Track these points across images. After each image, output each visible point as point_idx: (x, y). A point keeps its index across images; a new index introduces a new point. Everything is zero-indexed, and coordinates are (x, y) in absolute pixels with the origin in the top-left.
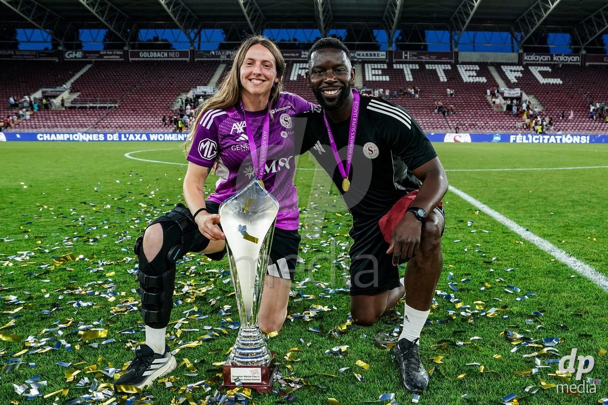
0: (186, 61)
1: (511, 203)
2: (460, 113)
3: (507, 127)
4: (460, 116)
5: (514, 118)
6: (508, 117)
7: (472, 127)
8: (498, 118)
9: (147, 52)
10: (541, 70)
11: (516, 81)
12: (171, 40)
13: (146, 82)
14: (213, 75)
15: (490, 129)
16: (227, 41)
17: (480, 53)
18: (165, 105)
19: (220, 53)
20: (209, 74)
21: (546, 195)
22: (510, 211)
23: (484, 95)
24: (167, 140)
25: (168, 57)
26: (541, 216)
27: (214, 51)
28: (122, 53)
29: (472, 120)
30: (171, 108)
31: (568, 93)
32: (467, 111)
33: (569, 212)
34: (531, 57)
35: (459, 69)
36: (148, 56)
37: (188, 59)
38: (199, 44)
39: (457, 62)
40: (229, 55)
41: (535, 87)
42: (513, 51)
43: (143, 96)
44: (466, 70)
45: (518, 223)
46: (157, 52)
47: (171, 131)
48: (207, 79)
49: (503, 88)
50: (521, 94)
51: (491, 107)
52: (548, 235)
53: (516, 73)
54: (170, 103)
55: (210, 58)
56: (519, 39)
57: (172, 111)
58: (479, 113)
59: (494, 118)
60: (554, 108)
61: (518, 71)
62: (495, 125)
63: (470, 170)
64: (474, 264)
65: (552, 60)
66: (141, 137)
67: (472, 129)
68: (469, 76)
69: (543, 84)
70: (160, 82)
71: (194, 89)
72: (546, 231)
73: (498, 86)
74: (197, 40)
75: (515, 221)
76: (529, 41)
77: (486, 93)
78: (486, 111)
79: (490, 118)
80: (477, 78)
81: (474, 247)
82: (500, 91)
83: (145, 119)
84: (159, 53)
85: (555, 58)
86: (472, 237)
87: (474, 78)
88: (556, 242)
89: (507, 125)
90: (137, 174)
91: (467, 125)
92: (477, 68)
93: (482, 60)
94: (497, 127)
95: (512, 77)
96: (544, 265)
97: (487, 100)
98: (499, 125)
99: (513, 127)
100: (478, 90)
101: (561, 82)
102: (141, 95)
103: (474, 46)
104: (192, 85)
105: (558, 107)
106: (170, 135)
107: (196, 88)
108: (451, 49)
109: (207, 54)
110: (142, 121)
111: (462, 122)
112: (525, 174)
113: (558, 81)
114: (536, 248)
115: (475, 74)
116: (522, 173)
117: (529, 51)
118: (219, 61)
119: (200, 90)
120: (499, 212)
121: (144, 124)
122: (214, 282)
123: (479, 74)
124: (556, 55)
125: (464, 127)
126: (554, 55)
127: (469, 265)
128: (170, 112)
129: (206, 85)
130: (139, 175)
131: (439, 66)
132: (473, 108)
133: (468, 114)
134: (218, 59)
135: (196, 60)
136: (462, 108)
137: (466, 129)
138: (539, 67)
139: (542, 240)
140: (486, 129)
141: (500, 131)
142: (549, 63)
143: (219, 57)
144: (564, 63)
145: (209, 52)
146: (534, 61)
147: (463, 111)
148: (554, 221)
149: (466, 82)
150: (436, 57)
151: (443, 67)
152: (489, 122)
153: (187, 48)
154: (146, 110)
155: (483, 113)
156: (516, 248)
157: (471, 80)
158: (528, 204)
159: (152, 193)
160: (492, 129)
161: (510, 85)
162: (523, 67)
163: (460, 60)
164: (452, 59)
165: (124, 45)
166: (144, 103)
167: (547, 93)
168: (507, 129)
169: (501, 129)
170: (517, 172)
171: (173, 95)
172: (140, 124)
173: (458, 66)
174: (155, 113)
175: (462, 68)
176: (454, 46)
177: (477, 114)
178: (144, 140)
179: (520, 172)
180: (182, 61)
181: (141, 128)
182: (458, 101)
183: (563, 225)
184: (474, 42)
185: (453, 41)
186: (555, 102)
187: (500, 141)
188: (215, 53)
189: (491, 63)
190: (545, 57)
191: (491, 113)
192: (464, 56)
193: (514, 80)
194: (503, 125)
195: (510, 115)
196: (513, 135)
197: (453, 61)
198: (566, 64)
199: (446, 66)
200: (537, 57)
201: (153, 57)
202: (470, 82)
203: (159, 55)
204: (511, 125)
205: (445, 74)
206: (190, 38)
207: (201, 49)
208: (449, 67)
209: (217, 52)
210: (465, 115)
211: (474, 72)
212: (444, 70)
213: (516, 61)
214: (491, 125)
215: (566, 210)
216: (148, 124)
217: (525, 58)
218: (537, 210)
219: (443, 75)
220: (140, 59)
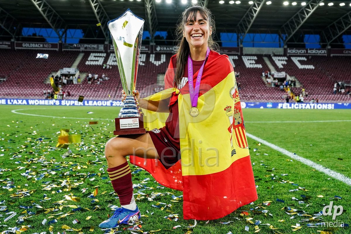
0: (55, 51)
1: (282, 139)
2: (244, 88)
3: (276, 98)
4: (244, 90)
5: (281, 92)
6: (277, 91)
7: (252, 98)
8: (270, 92)
9: (28, 43)
10: (300, 59)
11: (282, 67)
12: (45, 36)
13: (27, 64)
14: (75, 61)
15: (265, 99)
16: (85, 38)
17: (258, 48)
18: (40, 80)
19: (80, 46)
20: (72, 60)
21: (306, 136)
22: (282, 144)
23: (260, 76)
24: (41, 105)
25: (43, 47)
26: (304, 147)
27: (76, 44)
28: (9, 43)
29: (252, 93)
30: (44, 83)
31: (318, 75)
32: (249, 87)
33: (323, 145)
34: (293, 50)
35: (243, 59)
36: (29, 46)
37: (57, 49)
38: (65, 40)
39: (242, 54)
40: (86, 47)
41: (296, 71)
42: (280, 47)
43: (25, 73)
44: (248, 60)
45: (288, 150)
46: (35, 44)
47: (44, 98)
48: (71, 63)
49: (273, 71)
50: (286, 76)
51: (265, 85)
52: (309, 157)
53: (282, 61)
54: (44, 79)
55: (73, 49)
56: (284, 38)
57: (45, 84)
58: (257, 88)
59: (267, 92)
60: (309, 86)
61: (283, 60)
62: (268, 96)
63: (252, 122)
64: (260, 171)
65: (307, 53)
66: (22, 102)
67: (252, 99)
68: (250, 64)
69: (301, 69)
70: (37, 64)
71: (61, 70)
72: (308, 154)
73: (270, 71)
74: (64, 36)
75: (286, 149)
76: (291, 40)
77: (262, 75)
78: (262, 87)
79: (265, 92)
80: (256, 65)
81: (259, 162)
82: (271, 74)
83: (25, 90)
85: (309, 52)
86: (257, 157)
87: (253, 65)
88: (316, 160)
89: (276, 97)
90: (22, 122)
91: (249, 96)
92: (256, 58)
93: (259, 53)
94: (269, 98)
95: (280, 64)
96: (308, 173)
97: (263, 80)
98: (271, 97)
99: (280, 98)
100: (256, 73)
101: (313, 68)
102: (23, 73)
103: (253, 43)
104: (60, 67)
105: (311, 84)
106: (43, 101)
107: (63, 69)
108: (238, 46)
109: (72, 47)
110: (23, 91)
111: (245, 95)
112: (290, 124)
113: (311, 67)
114: (301, 164)
115: (254, 62)
116: (288, 124)
117: (291, 46)
118: (80, 51)
119: (65, 70)
120: (275, 144)
121: (25, 93)
122: (84, 181)
123: (257, 62)
124: (310, 49)
125: (247, 98)
126: (309, 49)
127: (256, 172)
128: (44, 85)
129: (69, 67)
130: (24, 122)
131: (230, 57)
132: (253, 85)
133: (250, 89)
135: (63, 50)
136: (245, 85)
137: (248, 99)
138: (298, 58)
139: (305, 159)
140: (262, 99)
141: (272, 101)
142: (305, 55)
143: (79, 48)
144: (316, 55)
145: (72, 45)
146: (295, 53)
147: (246, 87)
148: (313, 150)
149: (248, 68)
150: (227, 50)
151: (232, 57)
152: (264, 95)
153: (57, 42)
154: (26, 83)
155: (260, 89)
156: (288, 163)
157: (252, 66)
158: (294, 140)
159: (35, 132)
160: (266, 99)
161: (278, 70)
162: (287, 58)
163: (244, 53)
164: (239, 52)
165: (12, 38)
166: (25, 78)
167: (304, 75)
168: (276, 99)
169: (272, 99)
170: (285, 124)
171: (47, 73)
172: (22, 93)
173: (243, 57)
174: (33, 86)
175: (246, 58)
176: (240, 43)
177: (256, 89)
178: (25, 104)
179: (286, 123)
180: (53, 50)
181: (23, 95)
182: (243, 80)
183: (319, 151)
184: (253, 41)
185: (239, 40)
186: (310, 81)
187: (272, 107)
188: (77, 46)
189: (265, 55)
190: (302, 50)
191: (265, 89)
192: (246, 50)
193: (281, 66)
194: (274, 97)
195: (279, 90)
196: (280, 103)
197: (239, 54)
198: (317, 56)
199: (234, 56)
200: (297, 50)
201: (32, 47)
202: (251, 68)
203: (36, 46)
204: (279, 97)
205: (234, 62)
206: (59, 35)
207: (67, 43)
208: (236, 58)
209: (78, 45)
210: (248, 90)
211: (254, 61)
212: (233, 60)
213: (282, 53)
214: (265, 96)
215: (321, 143)
216: (27, 93)
217: (289, 51)
218: (300, 143)
219: (233, 63)
220: (23, 48)
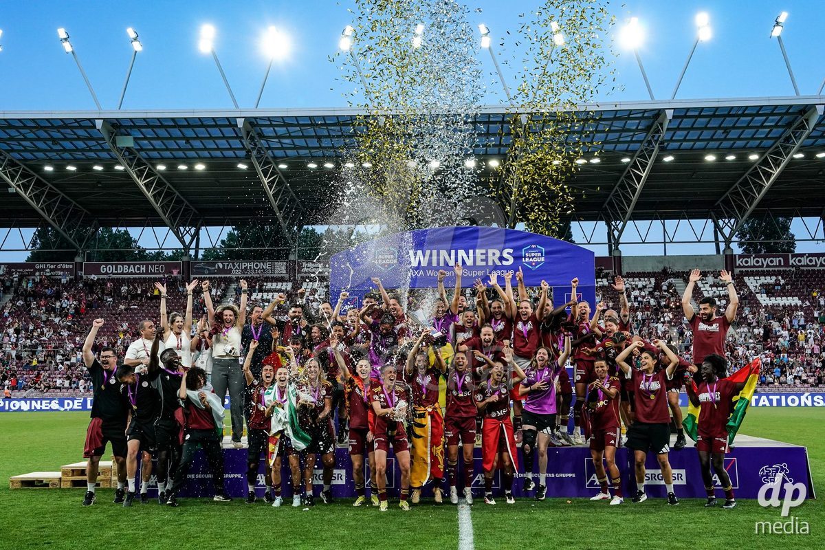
9: (112, 265)
10: (766, 281)
19: (231, 266)
25: (147, 273)
27: (222, 262)
28: (71, 266)
34: (749, 260)
36: (114, 272)
37: (179, 276)
40: (246, 268)
46: (129, 265)
53: (721, 288)
55: (215, 273)
65: (786, 264)
69: (768, 306)
74: (194, 244)
84: (132, 266)
85: (791, 262)
101: (799, 303)
108: (610, 252)
109: (211, 268)
113: (794, 301)
118: (231, 278)
124: (794, 256)
126: (790, 256)
134: (228, 276)
138: (762, 278)
142: (781, 269)
143: (230, 271)
144: (809, 269)
145: (213, 264)
146: (754, 266)
153: (179, 258)
163: (623, 269)
164: (610, 269)
165: (76, 254)
176: (613, 247)
185: (612, 240)
188: (224, 266)
189: (677, 273)
190: (774, 259)
197: (612, 272)
198: (814, 270)
200: (760, 260)
201: (122, 273)
203: (132, 269)
206: (183, 242)
207: (201, 260)
209: (226, 264)
217: (737, 263)
220: (101, 276)
